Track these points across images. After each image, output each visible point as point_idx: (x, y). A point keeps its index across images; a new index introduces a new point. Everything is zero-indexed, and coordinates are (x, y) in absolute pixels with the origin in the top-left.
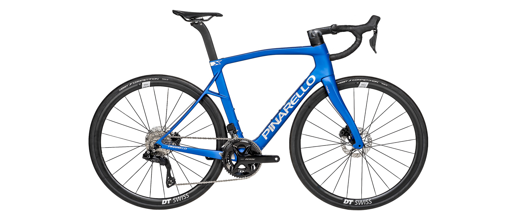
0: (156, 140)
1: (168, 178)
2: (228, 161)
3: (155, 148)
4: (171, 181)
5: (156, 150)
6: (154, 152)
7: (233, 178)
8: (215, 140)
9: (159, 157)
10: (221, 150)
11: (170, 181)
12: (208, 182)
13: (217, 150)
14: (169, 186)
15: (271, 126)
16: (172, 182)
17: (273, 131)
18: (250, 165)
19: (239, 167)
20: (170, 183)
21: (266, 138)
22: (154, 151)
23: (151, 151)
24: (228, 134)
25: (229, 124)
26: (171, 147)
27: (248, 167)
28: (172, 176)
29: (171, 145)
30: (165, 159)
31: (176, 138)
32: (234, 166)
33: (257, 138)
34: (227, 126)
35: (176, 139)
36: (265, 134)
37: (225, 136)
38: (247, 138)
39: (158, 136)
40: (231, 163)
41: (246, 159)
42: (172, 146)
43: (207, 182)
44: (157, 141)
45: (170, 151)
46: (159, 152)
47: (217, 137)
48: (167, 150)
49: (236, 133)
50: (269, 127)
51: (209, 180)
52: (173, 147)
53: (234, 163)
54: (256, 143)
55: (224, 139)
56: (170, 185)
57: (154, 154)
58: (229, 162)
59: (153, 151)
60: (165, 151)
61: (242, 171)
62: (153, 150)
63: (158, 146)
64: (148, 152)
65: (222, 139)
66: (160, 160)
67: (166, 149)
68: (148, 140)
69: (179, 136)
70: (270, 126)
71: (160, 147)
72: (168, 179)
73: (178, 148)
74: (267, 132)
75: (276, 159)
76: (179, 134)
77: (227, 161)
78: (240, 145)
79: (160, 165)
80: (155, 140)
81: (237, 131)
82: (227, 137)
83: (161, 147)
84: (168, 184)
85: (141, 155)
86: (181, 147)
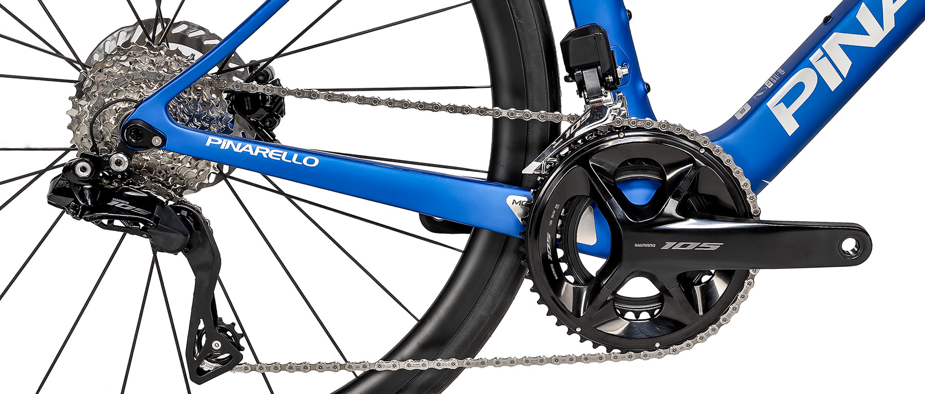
0: (131, 101)
1: (201, 326)
2: (560, 253)
3: (128, 148)
4: (216, 345)
5: (130, 157)
6: (122, 173)
7: (574, 344)
8: (488, 121)
9: (149, 203)
10: (516, 180)
11: (209, 342)
12: (433, 364)
13: (492, 178)
14: (201, 372)
15: (825, 54)
16: (222, 351)
17: (834, 82)
18: (687, 282)
19: (621, 292)
20: (209, 354)
21: (791, 126)
22: (120, 162)
23: (98, 163)
24: (568, 90)
25: (571, 26)
26: (225, 144)
27: (675, 290)
28: (225, 314)
29: (226, 132)
30: (183, 218)
31: (257, 94)
32: (594, 284)
33: (733, 125)
34: (564, 44)
35: (257, 100)
36: (788, 100)
37: (548, 103)
38: (671, 122)
39: (147, 78)
40: (577, 267)
41: (668, 245)
42: (230, 142)
43: (424, 365)
44: (139, 104)
45: (220, 168)
46: (150, 170)
47: (496, 102)
48: (202, 164)
49: (612, 87)
50: (812, 59)
51: (431, 348)
52: (238, 148)
53: (593, 264)
54: (727, 150)
55: (541, 116)
56: (207, 366)
57: (123, 179)
58: (563, 259)
59: (114, 167)
60: (186, 167)
61: (637, 315)
62: (115, 157)
63: (141, 136)
64: (84, 169)
65: (528, 114)
66: (156, 220)
67: (197, 159)
68: (88, 99)
69: (274, 83)
70: (819, 53)
71: (157, 141)
72: (200, 333)
73: (269, 153)
74: (800, 87)
75: (849, 245)
76: (279, 68)
77: (554, 254)
78: (633, 161)
79: (156, 248)
80: (126, 100)
81: (622, 71)
82: (555, 105)
83: (164, 141)
84: (200, 361)
85: (44, 185)
86: (285, 153)
